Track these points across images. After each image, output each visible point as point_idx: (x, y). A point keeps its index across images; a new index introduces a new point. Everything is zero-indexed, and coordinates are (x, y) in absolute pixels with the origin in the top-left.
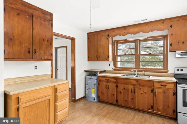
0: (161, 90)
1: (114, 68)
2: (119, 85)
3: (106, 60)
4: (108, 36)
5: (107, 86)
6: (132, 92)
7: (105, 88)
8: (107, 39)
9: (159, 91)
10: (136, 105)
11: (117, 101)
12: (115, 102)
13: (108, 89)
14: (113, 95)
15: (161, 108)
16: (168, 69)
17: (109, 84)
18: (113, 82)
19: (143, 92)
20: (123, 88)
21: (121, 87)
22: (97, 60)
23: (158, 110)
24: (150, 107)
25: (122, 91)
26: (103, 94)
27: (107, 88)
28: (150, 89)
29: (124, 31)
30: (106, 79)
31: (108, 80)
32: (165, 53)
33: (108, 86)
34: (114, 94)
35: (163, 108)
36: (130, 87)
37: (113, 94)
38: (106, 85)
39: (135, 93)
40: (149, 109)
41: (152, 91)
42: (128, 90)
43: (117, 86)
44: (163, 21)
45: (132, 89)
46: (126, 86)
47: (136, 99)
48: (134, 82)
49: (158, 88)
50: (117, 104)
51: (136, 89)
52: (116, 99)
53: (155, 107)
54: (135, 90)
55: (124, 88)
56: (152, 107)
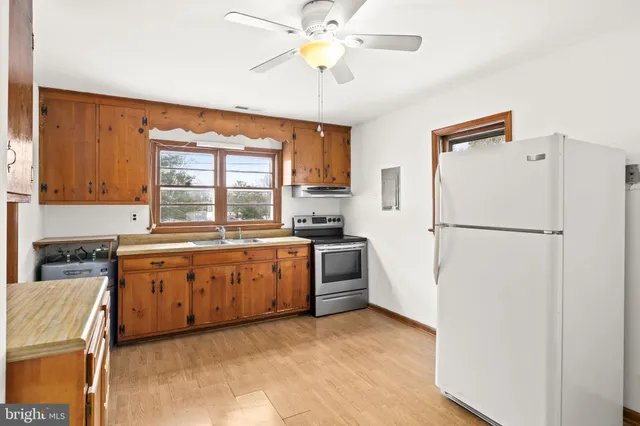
0: (289, 264)
1: (154, 226)
2: (197, 272)
3: (137, 199)
4: (145, 122)
5: (157, 284)
6: (232, 283)
7: (150, 291)
8: (141, 131)
9: (286, 265)
10: (243, 311)
11: (191, 320)
12: (186, 325)
13: (161, 291)
14: (180, 304)
15: (288, 300)
16: (283, 221)
17: (164, 275)
18: (179, 267)
19: (257, 276)
20: (208, 278)
21: (203, 277)
22: (96, 201)
23: (285, 305)
24: (270, 306)
25: (207, 288)
26: (140, 314)
27: (157, 288)
28: (271, 265)
30: (152, 263)
31: (163, 262)
32: (276, 186)
33: (161, 282)
34: (181, 301)
35: (293, 299)
36: (228, 270)
37: (178, 301)
38: (153, 282)
39: (239, 281)
40: (270, 310)
41: (274, 269)
42: (223, 279)
43: (191, 277)
45: (232, 275)
46: (218, 269)
47: (243, 295)
48: (239, 256)
49: (285, 259)
50: (192, 328)
51: (243, 273)
52: (187, 313)
53: (280, 303)
54: (239, 274)
55: (213, 278)
56: (274, 304)
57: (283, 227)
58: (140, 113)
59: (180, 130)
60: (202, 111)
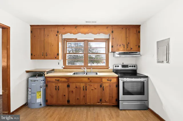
0: (107, 85)
1: (64, 67)
2: (70, 84)
3: (56, 58)
4: (58, 32)
5: (57, 87)
6: (83, 90)
7: (55, 90)
8: (57, 35)
9: (106, 85)
10: (88, 101)
11: (68, 101)
12: (67, 103)
13: (59, 90)
14: (65, 95)
15: (107, 100)
17: (60, 85)
18: (64, 82)
19: (93, 88)
21: (73, 86)
22: (44, 58)
23: (106, 102)
24: (99, 101)
25: (74, 90)
26: (52, 97)
27: (57, 89)
28: (99, 85)
29: (75, 30)
30: (56, 80)
31: (59, 80)
32: (107, 53)
33: (59, 87)
34: (65, 94)
35: (109, 99)
36: (82, 85)
37: (64, 94)
38: (56, 87)
39: (86, 90)
40: (99, 103)
41: (101, 86)
42: (80, 88)
43: (68, 86)
44: (107, 26)
45: (83, 87)
46: (78, 84)
47: (88, 95)
48: (86, 80)
49: (105, 83)
50: (68, 104)
51: (88, 86)
52: (67, 99)
53: (103, 100)
54: (86, 87)
55: (76, 87)
56: (101, 100)
57: (109, 68)
58: (56, 29)
59: (69, 34)
60: (76, 26)
